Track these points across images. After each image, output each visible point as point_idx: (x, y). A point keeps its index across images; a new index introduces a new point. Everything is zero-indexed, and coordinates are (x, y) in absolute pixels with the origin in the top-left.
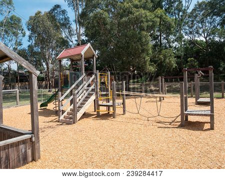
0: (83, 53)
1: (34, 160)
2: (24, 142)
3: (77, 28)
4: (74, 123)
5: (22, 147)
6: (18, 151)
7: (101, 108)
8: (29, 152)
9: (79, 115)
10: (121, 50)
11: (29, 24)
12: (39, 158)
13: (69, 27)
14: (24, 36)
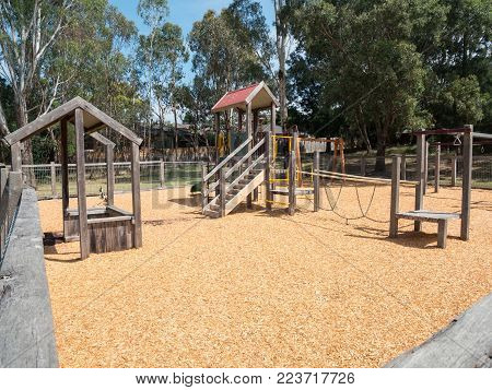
0: (248, 100)
1: (134, 246)
2: (123, 223)
3: (278, 40)
4: (220, 216)
5: (120, 228)
6: (115, 232)
7: (277, 197)
8: (129, 236)
9: (230, 205)
10: (357, 83)
11: (192, 39)
12: (141, 246)
13: (265, 37)
14: (186, 60)
